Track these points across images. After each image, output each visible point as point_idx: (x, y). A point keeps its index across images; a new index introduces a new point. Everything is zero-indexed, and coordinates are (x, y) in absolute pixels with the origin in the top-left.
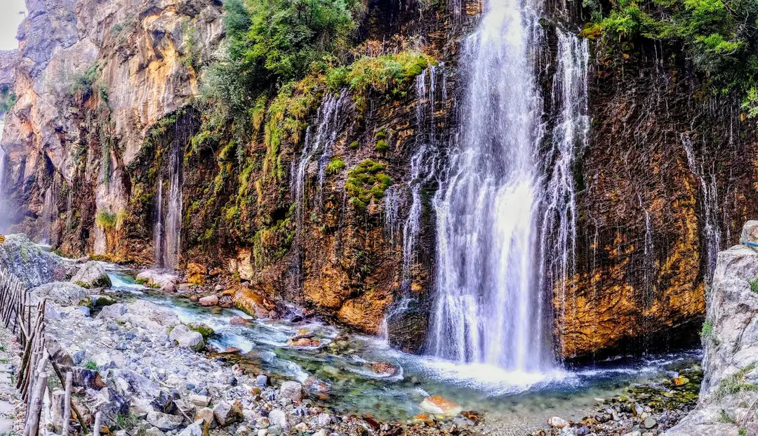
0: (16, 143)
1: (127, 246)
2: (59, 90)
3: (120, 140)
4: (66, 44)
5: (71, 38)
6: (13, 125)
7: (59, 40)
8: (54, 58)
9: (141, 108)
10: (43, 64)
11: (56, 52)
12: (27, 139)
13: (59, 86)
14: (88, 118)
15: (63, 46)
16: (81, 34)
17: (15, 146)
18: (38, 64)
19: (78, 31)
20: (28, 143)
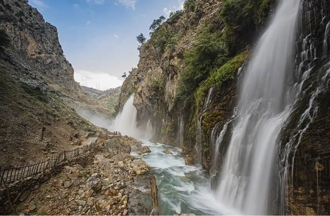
0: (138, 103)
1: (170, 140)
2: (150, 86)
3: (167, 103)
4: (153, 69)
5: (154, 67)
6: (137, 97)
7: (150, 67)
8: (148, 75)
9: (172, 92)
10: (144, 77)
11: (149, 72)
12: (142, 102)
13: (150, 84)
14: (159, 95)
15: (152, 69)
16: (157, 65)
17: (138, 105)
18: (143, 76)
19: (157, 64)
20: (142, 104)
